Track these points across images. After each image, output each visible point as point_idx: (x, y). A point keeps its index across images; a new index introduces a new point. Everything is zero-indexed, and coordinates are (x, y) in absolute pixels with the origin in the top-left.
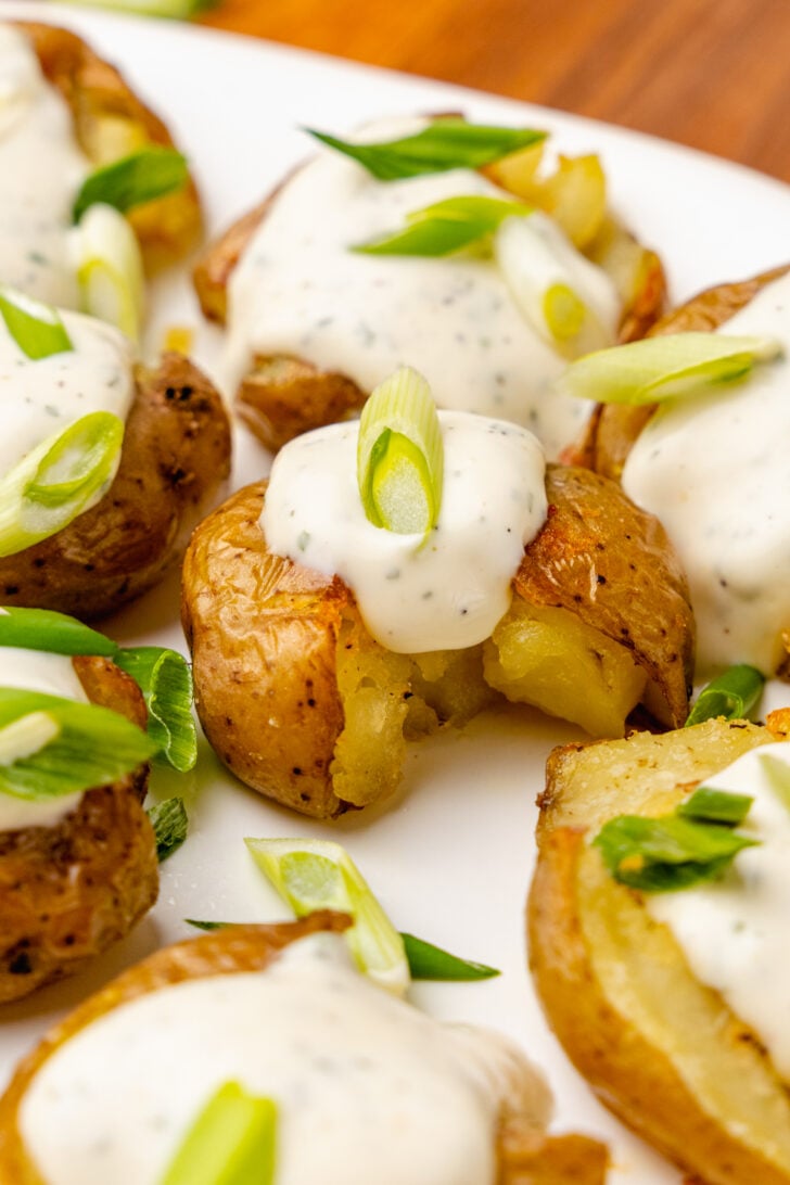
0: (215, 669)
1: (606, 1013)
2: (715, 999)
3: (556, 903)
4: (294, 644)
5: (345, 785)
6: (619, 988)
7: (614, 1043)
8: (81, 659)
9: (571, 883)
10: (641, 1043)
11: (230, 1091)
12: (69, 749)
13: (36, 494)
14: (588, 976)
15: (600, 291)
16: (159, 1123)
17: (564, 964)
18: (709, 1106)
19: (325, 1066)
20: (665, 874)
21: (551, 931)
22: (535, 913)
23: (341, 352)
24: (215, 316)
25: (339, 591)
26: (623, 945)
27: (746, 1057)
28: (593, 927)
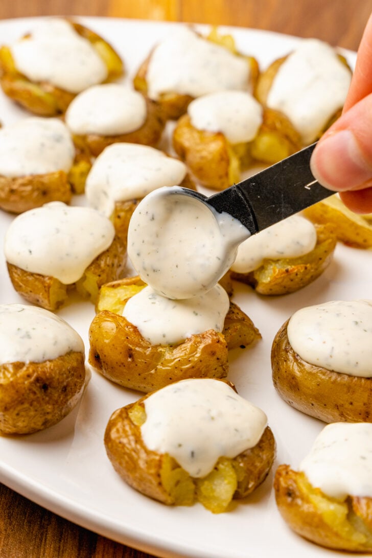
5: (232, 178)
25: (220, 134)
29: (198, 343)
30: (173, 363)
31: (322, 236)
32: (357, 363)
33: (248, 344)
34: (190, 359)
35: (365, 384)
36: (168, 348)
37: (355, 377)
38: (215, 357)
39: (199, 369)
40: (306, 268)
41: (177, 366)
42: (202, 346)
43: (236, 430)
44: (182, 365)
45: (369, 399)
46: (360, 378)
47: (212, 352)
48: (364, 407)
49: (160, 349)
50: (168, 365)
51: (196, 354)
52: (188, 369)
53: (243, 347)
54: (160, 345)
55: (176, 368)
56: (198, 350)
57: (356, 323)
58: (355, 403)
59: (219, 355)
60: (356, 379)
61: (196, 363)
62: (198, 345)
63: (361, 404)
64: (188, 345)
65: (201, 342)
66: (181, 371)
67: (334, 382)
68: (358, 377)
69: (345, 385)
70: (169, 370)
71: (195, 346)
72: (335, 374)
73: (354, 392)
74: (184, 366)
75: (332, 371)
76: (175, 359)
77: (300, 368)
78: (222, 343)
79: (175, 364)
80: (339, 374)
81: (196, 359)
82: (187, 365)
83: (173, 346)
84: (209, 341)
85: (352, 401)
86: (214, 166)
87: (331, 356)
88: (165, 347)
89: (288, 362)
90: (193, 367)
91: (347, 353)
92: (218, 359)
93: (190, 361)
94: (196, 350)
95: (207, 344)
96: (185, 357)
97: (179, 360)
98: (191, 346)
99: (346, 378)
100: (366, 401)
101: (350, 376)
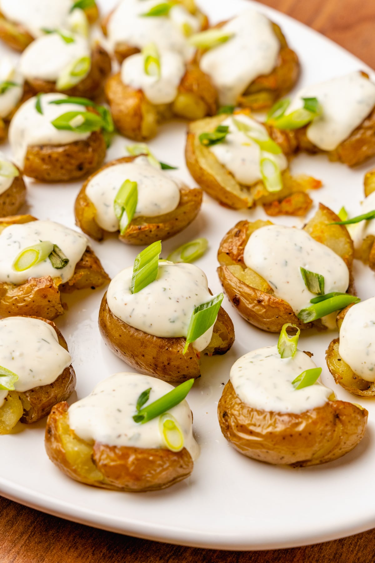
0: (115, 109)
1: (201, 169)
2: (223, 166)
3: (190, 149)
4: (131, 103)
5: (145, 132)
6: (204, 164)
7: (203, 174)
8: (87, 107)
9: (193, 144)
10: (208, 174)
11: (127, 181)
12: (87, 124)
13: (73, 74)
14: (197, 161)
15: (195, 23)
16: (114, 188)
17: (192, 160)
18: (223, 185)
19: (145, 177)
20: (213, 142)
21: (190, 154)
22: (186, 151)
23: (136, 41)
24: (105, 33)
25: (140, 91)
26: (204, 156)
27: (230, 177)
28: (198, 153)
29: (34, 286)
30: (11, 300)
31: (186, 199)
32: (151, 325)
33: (98, 286)
34: (25, 299)
35: (156, 341)
36: (12, 286)
37: (149, 334)
38: (47, 300)
39: (32, 307)
40: (158, 227)
41: (14, 303)
42: (36, 289)
43: (31, 370)
44: (18, 302)
45: (157, 354)
46: (153, 336)
47: (44, 295)
48: (153, 360)
49: (6, 287)
50: (8, 301)
51: (30, 295)
52: (22, 306)
53: (93, 288)
54: (6, 283)
55: (14, 304)
56: (33, 292)
57: (165, 289)
58: (146, 356)
59: (50, 297)
60: (149, 336)
61: (30, 303)
62: (33, 288)
63: (151, 357)
64: (26, 286)
65: (36, 286)
66: (17, 307)
67: (132, 336)
68: (151, 335)
69: (139, 339)
70: (8, 305)
71: (31, 288)
72: (134, 329)
73: (146, 347)
74: (20, 303)
75: (132, 327)
76: (13, 297)
77: (111, 319)
78: (54, 288)
79: (12, 301)
80: (137, 330)
81: (29, 300)
82: (22, 303)
83: (16, 285)
84: (42, 286)
85: (144, 354)
86: (128, 119)
87: (130, 316)
88: (10, 285)
89: (105, 312)
90: (27, 306)
91: (145, 316)
92: (49, 301)
93: (24, 300)
94: (31, 292)
95: (41, 288)
96: (21, 297)
97: (16, 299)
98: (28, 287)
99: (141, 335)
100: (155, 356)
101: (145, 333)
